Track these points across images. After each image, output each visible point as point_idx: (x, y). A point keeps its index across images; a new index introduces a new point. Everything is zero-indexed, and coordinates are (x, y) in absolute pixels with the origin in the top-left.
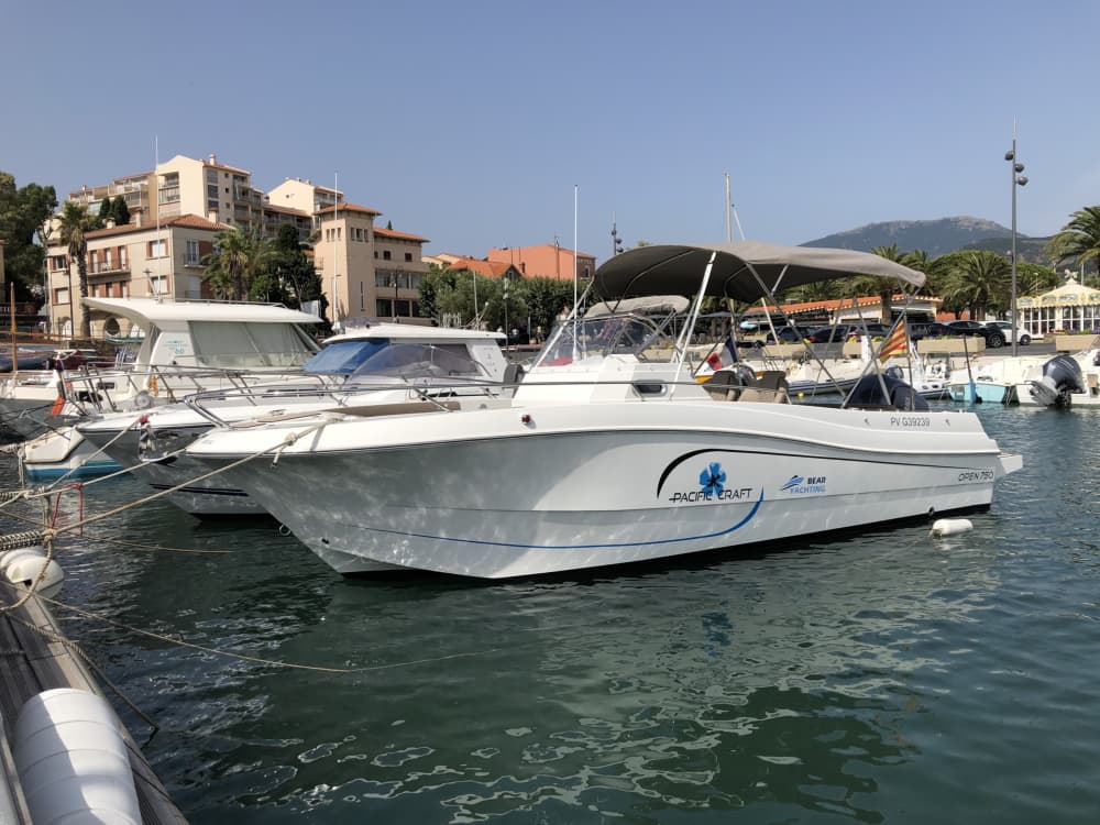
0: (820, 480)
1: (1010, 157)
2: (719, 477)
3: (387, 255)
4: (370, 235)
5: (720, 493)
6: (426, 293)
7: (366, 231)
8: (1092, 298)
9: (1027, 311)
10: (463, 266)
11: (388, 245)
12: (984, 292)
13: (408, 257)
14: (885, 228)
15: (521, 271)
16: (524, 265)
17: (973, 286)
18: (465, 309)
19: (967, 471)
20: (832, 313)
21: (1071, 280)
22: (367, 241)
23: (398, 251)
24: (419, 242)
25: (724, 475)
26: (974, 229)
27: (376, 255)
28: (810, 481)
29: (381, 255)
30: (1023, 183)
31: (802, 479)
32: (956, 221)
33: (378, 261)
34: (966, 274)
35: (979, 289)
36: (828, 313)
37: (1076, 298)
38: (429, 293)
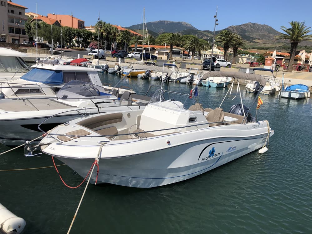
0: (235, 147)
1: (215, 17)
3: (12, 12)
4: (6, 4)
6: (28, 27)
7: (5, 2)
8: (220, 53)
9: (205, 54)
10: (40, 19)
11: (13, 8)
12: (194, 48)
13: (20, 13)
14: (164, 22)
15: (60, 23)
16: (61, 21)
17: (192, 46)
18: (45, 36)
20: (156, 49)
21: (215, 47)
22: (5, 6)
23: (16, 11)
24: (24, 9)
26: (186, 26)
27: (8, 11)
29: (10, 11)
30: (217, 25)
31: (231, 148)
32: (182, 23)
33: (9, 13)
34: (191, 42)
35: (193, 47)
36: (154, 49)
37: (216, 53)
38: (29, 27)
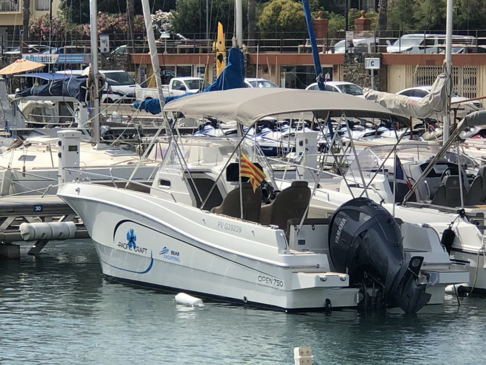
0: (178, 254)
2: (133, 237)
5: (135, 247)
19: (264, 275)
25: (135, 237)
28: (172, 253)
31: (168, 250)
